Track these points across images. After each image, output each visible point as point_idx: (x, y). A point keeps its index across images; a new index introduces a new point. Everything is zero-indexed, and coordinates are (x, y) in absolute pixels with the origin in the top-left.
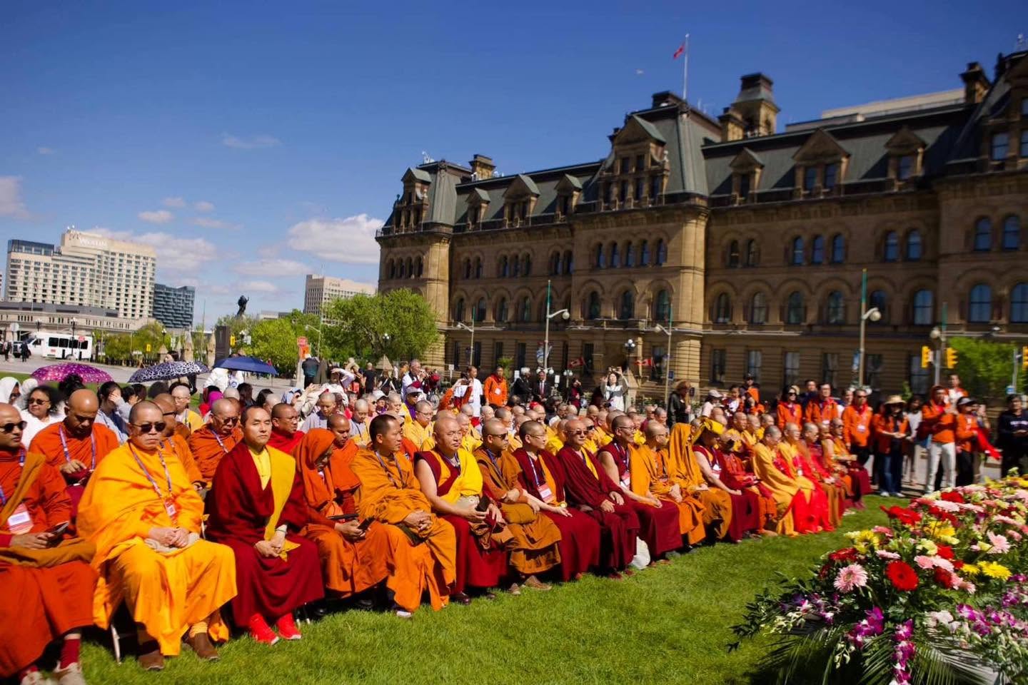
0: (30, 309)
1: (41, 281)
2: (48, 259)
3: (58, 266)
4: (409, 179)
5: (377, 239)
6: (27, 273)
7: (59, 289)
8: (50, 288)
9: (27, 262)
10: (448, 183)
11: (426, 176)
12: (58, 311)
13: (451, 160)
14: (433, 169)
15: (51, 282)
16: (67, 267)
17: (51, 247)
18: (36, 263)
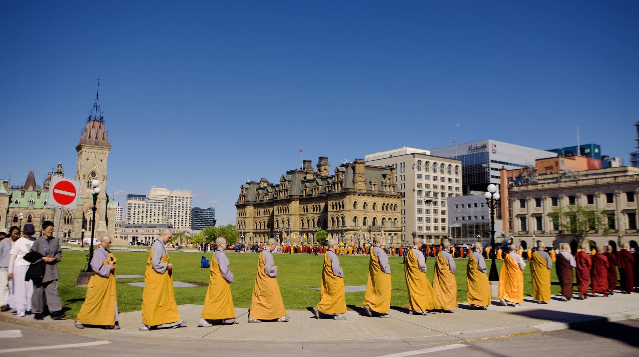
0: (137, 227)
1: (141, 212)
2: (143, 202)
3: (148, 205)
4: (242, 188)
5: (236, 205)
6: (135, 209)
7: (149, 215)
8: (145, 215)
9: (135, 204)
10: (254, 188)
11: (247, 186)
12: (148, 227)
13: (254, 180)
14: (249, 183)
15: (145, 213)
16: (152, 205)
17: (145, 196)
18: (139, 204)
